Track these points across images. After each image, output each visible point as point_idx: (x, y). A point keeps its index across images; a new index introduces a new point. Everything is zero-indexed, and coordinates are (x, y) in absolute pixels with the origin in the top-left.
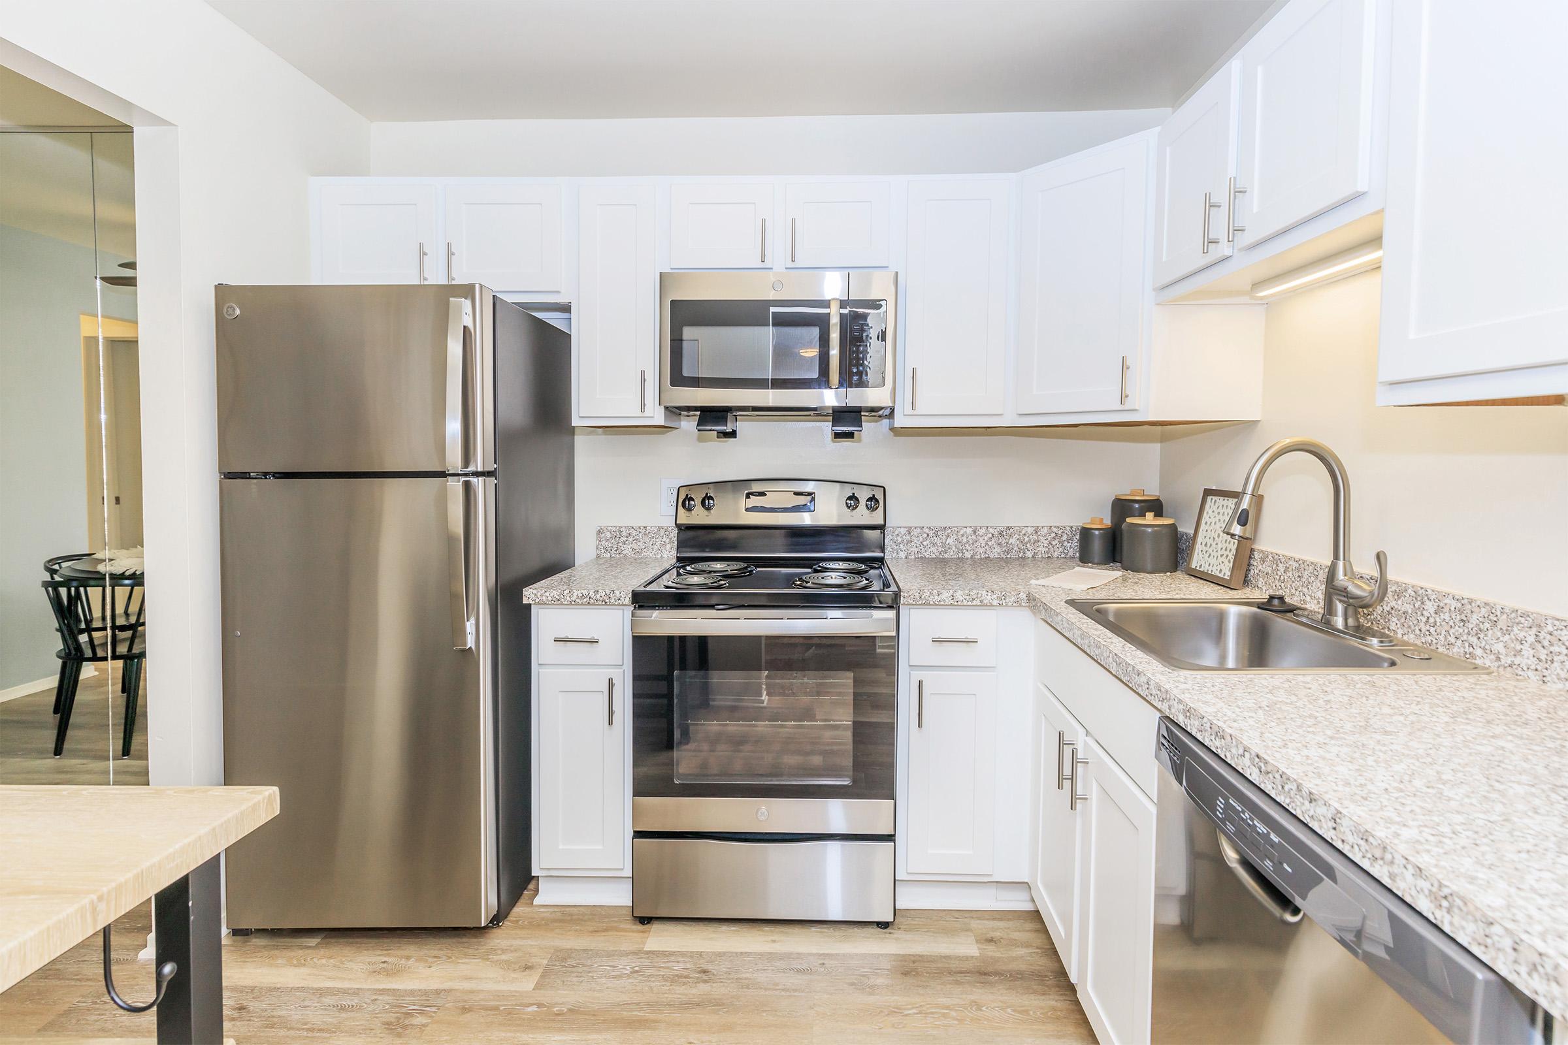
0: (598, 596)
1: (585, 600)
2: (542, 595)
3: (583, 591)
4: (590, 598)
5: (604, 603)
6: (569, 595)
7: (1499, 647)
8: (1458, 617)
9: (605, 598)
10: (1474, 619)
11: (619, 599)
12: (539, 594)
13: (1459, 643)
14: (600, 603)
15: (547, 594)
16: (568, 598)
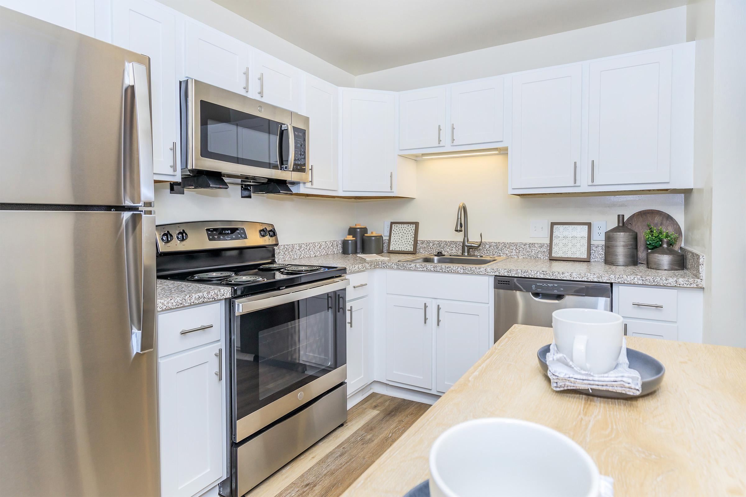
0: (210, 296)
1: (201, 300)
2: (168, 303)
3: (199, 294)
4: (204, 298)
5: (213, 300)
6: (189, 299)
7: (507, 252)
8: (496, 247)
9: (214, 296)
10: (500, 247)
11: (223, 295)
12: (166, 302)
13: (496, 253)
14: (211, 300)
15: (172, 301)
16: (189, 301)
